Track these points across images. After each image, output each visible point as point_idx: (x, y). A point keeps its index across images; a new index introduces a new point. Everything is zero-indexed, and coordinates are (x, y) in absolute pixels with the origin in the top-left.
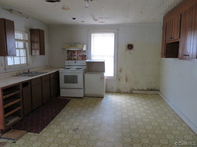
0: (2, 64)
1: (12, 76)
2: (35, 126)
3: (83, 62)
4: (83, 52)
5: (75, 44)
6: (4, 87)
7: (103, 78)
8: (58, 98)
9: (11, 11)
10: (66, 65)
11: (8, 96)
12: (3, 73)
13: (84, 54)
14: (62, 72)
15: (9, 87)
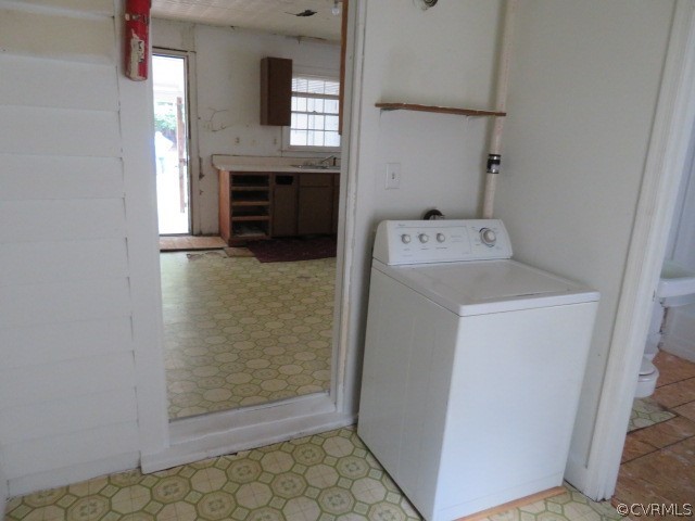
12: (276, 157)
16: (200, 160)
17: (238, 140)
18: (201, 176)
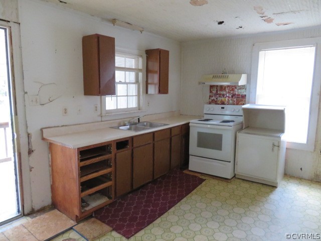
0: (96, 107)
1: (110, 128)
2: (128, 222)
3: (238, 110)
4: (240, 89)
5: (224, 74)
6: (82, 148)
7: (277, 146)
8: (184, 172)
9: (113, 21)
10: (205, 112)
11: (88, 162)
12: (98, 122)
13: (242, 92)
14: (194, 126)
15: (93, 147)
16: (29, 135)
17: (65, 111)
18: (30, 152)
